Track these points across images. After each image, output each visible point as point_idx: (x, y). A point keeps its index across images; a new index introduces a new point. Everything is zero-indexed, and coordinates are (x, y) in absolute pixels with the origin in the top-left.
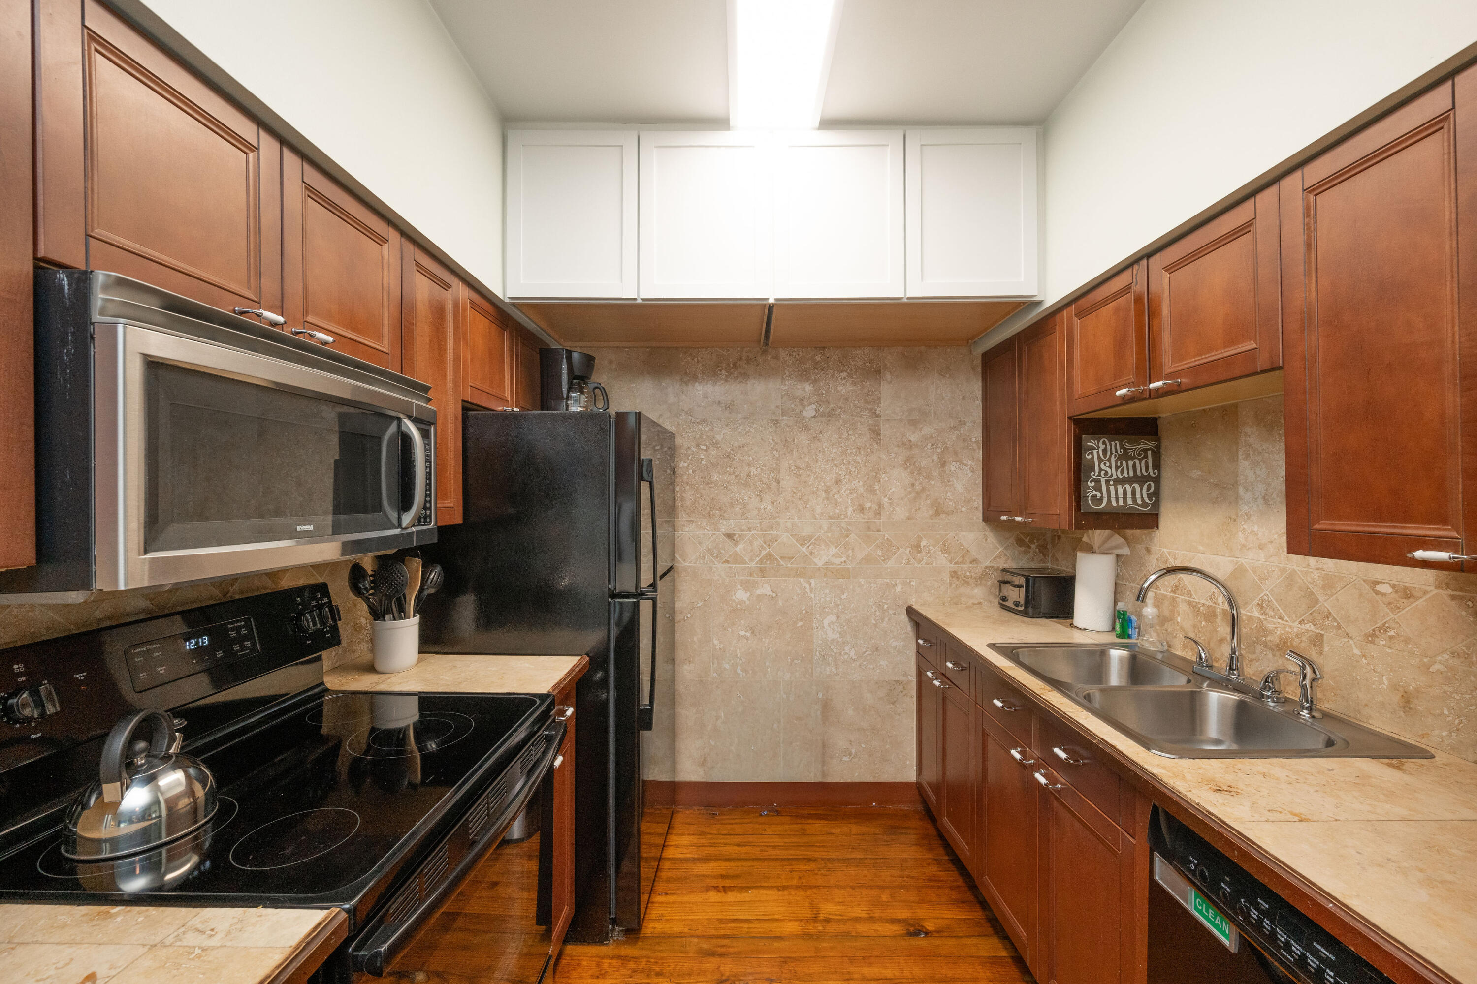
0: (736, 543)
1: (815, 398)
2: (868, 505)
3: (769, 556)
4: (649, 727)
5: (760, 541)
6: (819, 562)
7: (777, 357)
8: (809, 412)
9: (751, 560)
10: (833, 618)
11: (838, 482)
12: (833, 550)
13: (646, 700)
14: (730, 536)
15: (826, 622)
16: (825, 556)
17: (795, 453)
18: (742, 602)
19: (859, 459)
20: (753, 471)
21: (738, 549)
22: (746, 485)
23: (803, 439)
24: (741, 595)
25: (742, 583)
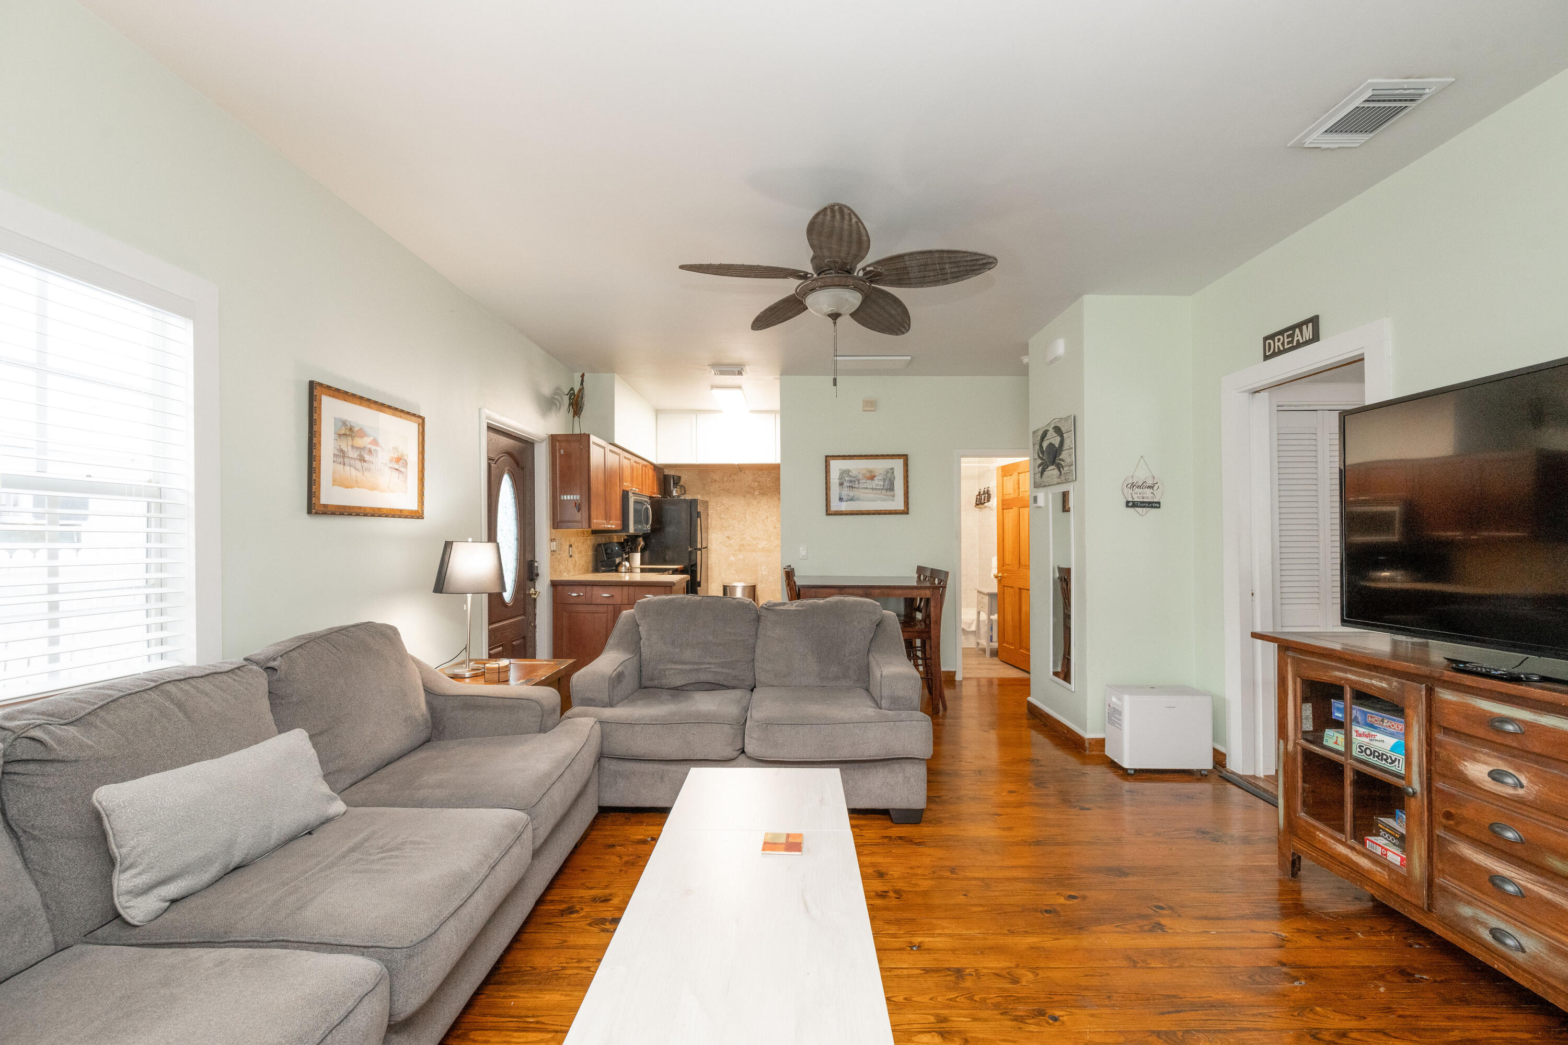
0: (730, 540)
1: (758, 488)
2: (777, 526)
3: (742, 545)
4: (700, 586)
5: (739, 539)
6: (760, 547)
7: (745, 473)
8: (757, 493)
9: (736, 546)
10: (765, 567)
11: (767, 518)
12: (765, 542)
13: (699, 580)
14: (728, 537)
15: (763, 568)
16: (762, 544)
17: (752, 508)
18: (732, 561)
19: (774, 509)
20: (737, 514)
21: (731, 542)
22: (734, 519)
23: (755, 502)
24: (732, 558)
25: (733, 554)
